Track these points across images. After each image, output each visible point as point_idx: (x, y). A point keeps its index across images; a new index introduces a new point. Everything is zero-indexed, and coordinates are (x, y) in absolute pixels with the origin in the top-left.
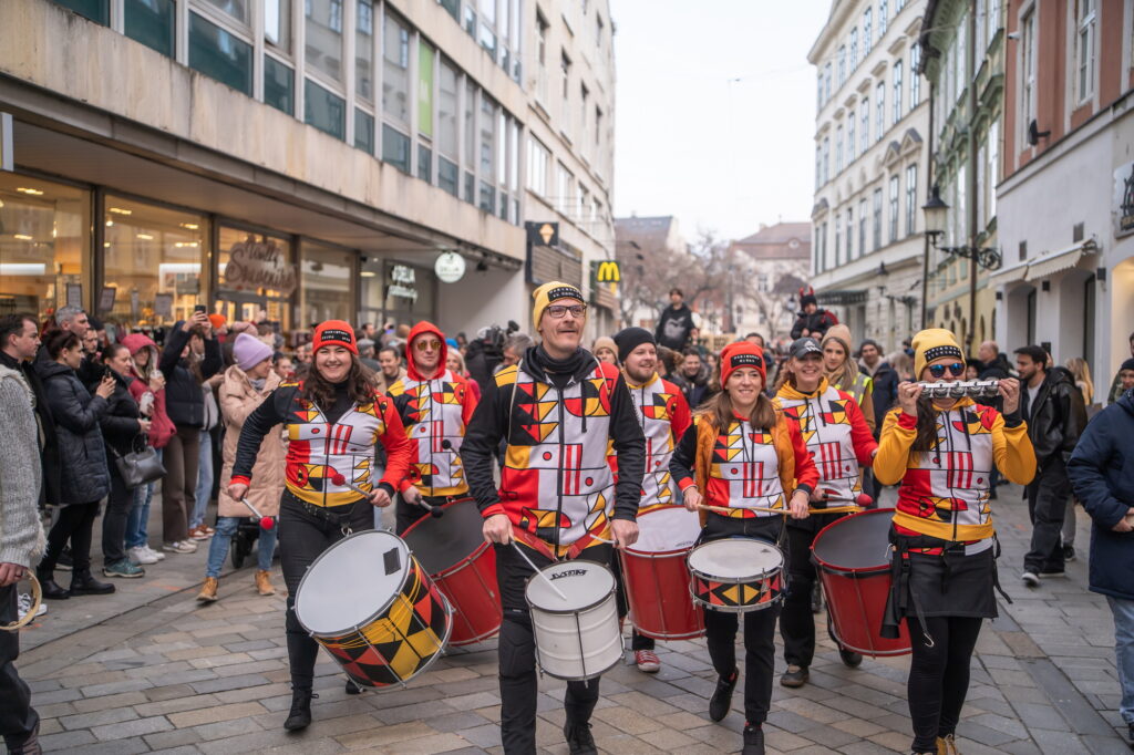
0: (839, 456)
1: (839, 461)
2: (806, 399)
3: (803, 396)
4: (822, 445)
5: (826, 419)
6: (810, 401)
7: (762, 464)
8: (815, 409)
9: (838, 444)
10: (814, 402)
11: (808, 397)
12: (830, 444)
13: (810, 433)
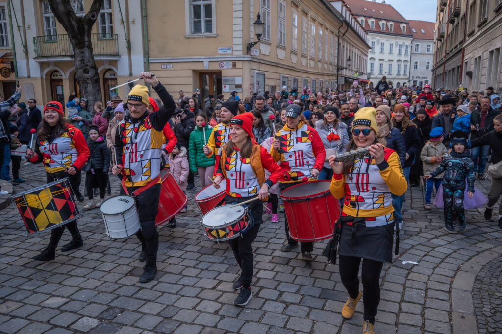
0: (303, 156)
1: (303, 159)
2: (291, 131)
3: (290, 129)
4: (295, 152)
5: (299, 140)
6: (292, 132)
7: (244, 173)
8: (294, 136)
9: (302, 151)
10: (294, 133)
11: (292, 130)
12: (298, 152)
13: (290, 147)
